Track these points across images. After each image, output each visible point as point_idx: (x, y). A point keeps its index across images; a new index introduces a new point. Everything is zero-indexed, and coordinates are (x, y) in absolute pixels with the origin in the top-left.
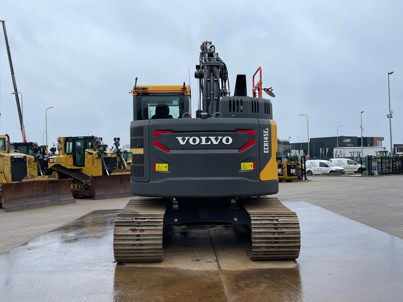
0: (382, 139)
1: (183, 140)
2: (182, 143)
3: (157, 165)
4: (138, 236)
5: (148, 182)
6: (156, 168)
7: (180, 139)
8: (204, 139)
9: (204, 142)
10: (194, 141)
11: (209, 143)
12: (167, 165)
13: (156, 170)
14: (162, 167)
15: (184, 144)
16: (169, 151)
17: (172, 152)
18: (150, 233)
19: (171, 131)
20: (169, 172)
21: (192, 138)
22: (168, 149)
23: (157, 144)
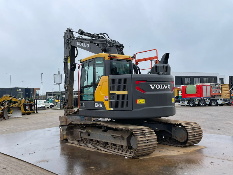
0: (39, 89)
1: (153, 86)
2: (152, 88)
3: (138, 100)
4: (147, 140)
5: (132, 110)
6: (138, 102)
7: (151, 85)
8: (161, 85)
9: (161, 88)
10: (158, 86)
11: (164, 88)
12: (144, 100)
13: (138, 103)
14: (141, 101)
15: (153, 88)
16: (145, 92)
17: (147, 93)
18: (152, 138)
19: (146, 81)
20: (145, 104)
21: (157, 85)
22: (144, 91)
23: (138, 88)
